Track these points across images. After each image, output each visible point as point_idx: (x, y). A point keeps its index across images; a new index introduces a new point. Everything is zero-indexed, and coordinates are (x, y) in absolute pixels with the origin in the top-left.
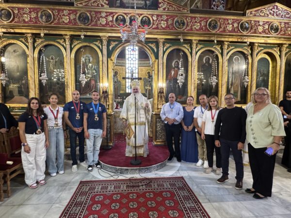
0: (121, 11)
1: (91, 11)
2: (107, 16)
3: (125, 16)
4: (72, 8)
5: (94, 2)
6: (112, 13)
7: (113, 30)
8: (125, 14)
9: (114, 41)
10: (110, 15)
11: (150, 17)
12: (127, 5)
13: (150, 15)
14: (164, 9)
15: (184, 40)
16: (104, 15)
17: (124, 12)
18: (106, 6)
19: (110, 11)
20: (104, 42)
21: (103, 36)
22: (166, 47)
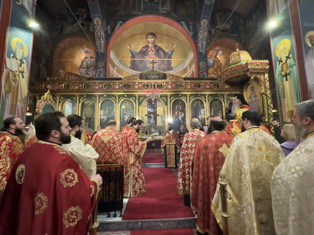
0: (146, 81)
1: (130, 82)
3: (149, 84)
4: (120, 81)
5: (132, 78)
6: (141, 83)
7: (142, 91)
8: (149, 82)
9: (143, 96)
10: (140, 84)
11: (162, 83)
12: (149, 78)
14: (169, 79)
16: (137, 84)
17: (148, 82)
18: (138, 79)
19: (140, 81)
20: (137, 98)
21: (136, 95)
22: (171, 99)
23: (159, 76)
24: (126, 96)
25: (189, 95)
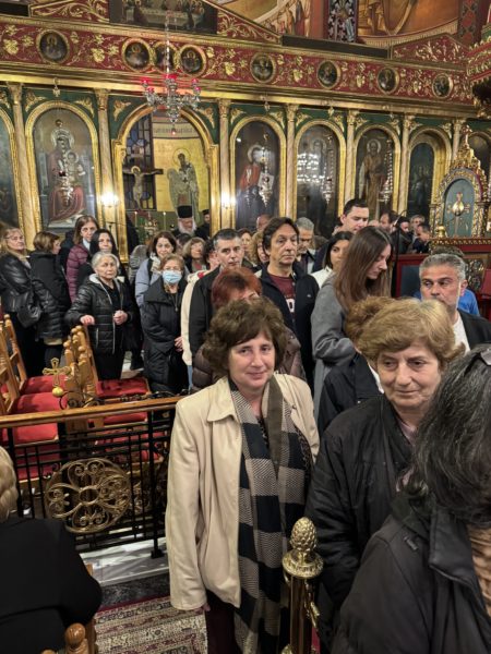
0: (137, 34)
1: (70, 31)
2: (105, 43)
4: (24, 20)
5: (74, 9)
6: (117, 37)
7: (122, 77)
8: (147, 40)
9: (124, 100)
10: (112, 41)
11: (200, 50)
12: (149, 21)
13: (200, 45)
14: (230, 34)
15: (272, 103)
17: (144, 35)
18: (102, 19)
19: (112, 31)
20: (103, 103)
21: (98, 90)
22: (233, 117)
23: (190, 17)
24: (57, 92)
25: (296, 108)
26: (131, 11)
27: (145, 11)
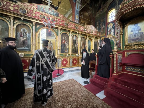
0: (43, 13)
1: (27, 9)
2: (36, 13)
3: (45, 16)
4: (16, 4)
5: (29, 5)
6: (38, 13)
7: (39, 20)
8: (45, 15)
9: (39, 25)
13: (55, 18)
14: (61, 17)
15: (68, 30)
18: (35, 9)
19: (38, 11)
21: (33, 22)
22: (61, 32)
23: (54, 13)
25: (72, 32)
26: (42, 9)
27: (45, 10)
